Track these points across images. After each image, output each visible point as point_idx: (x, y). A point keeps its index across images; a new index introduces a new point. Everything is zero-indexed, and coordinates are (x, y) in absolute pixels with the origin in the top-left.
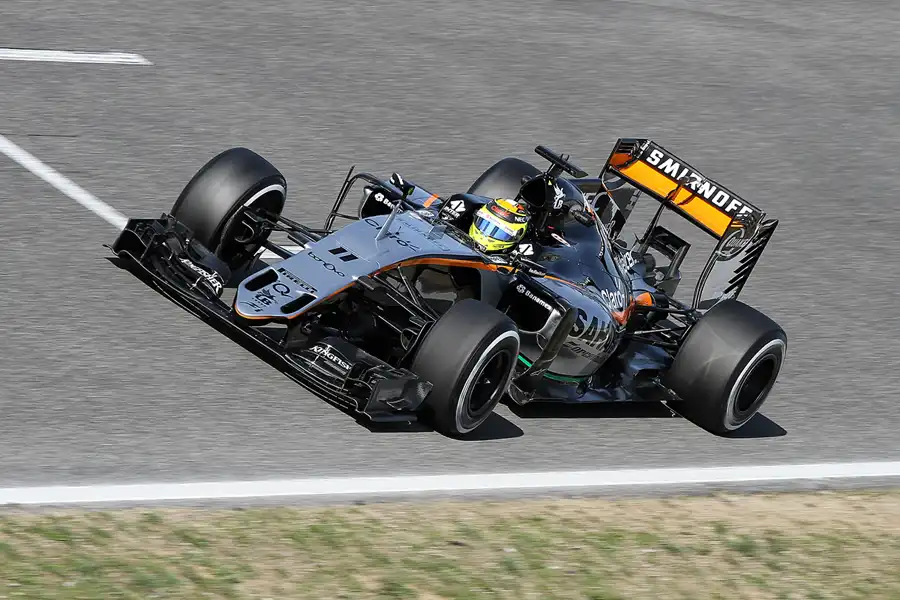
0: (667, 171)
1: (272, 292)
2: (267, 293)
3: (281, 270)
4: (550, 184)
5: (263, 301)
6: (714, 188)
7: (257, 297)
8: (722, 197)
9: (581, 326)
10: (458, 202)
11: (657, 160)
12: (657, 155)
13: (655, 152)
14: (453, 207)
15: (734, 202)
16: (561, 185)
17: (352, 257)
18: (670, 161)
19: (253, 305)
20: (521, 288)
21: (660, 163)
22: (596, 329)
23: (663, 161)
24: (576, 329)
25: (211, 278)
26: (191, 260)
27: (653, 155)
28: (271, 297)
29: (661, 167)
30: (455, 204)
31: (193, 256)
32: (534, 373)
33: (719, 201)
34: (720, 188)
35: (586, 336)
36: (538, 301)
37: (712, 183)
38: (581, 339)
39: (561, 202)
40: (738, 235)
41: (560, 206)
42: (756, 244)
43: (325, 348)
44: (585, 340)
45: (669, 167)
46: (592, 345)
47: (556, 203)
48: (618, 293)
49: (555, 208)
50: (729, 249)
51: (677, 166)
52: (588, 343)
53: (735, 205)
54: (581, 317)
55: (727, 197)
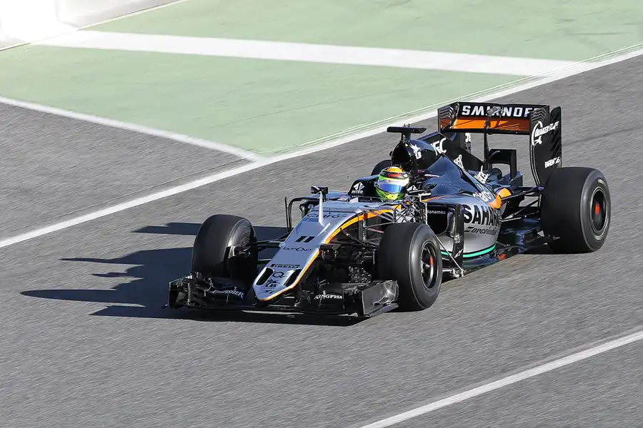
0: (477, 114)
1: (274, 279)
2: (271, 281)
3: (272, 266)
4: (407, 145)
5: (271, 286)
6: (511, 109)
7: (267, 286)
8: (518, 110)
9: (469, 214)
10: (358, 184)
11: (469, 111)
12: (467, 108)
13: (464, 107)
14: (356, 189)
15: (527, 109)
16: (414, 143)
17: (311, 238)
18: (476, 107)
19: (267, 291)
21: (471, 112)
22: (479, 213)
23: (472, 110)
24: (468, 217)
25: (234, 292)
26: (217, 289)
27: (464, 110)
28: (275, 282)
29: (473, 114)
30: (356, 186)
31: (218, 286)
32: (457, 256)
33: (518, 114)
34: (514, 106)
35: (476, 219)
36: (435, 212)
37: (508, 106)
38: (473, 222)
39: (419, 153)
40: (539, 127)
41: (420, 156)
42: (554, 128)
43: (322, 294)
44: (476, 222)
45: (478, 111)
46: (483, 223)
47: (416, 155)
48: (485, 192)
49: (417, 158)
50: (537, 138)
51: (482, 108)
52: (479, 223)
53: (529, 111)
54: (466, 209)
55: (521, 109)
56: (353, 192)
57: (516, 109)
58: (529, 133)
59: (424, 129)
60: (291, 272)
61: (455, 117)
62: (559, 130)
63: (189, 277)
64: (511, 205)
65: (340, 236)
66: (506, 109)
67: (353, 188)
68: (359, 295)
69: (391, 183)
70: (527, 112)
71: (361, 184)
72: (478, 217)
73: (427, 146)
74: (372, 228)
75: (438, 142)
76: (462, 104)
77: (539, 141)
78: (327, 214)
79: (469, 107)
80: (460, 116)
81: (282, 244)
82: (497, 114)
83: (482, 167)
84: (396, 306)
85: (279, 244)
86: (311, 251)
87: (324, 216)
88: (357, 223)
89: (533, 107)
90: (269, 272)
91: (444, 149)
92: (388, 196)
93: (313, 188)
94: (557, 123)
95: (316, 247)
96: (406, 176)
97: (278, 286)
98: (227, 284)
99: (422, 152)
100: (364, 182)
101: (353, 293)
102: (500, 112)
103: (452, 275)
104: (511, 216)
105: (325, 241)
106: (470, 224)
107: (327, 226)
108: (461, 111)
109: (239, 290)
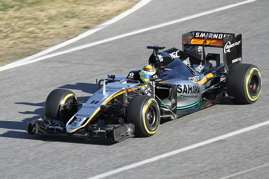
0: (202, 37)
1: (76, 122)
3: (77, 115)
4: (155, 55)
5: (74, 126)
6: (217, 35)
7: (72, 125)
8: (221, 36)
9: (181, 89)
10: (131, 73)
11: (198, 35)
12: (198, 34)
13: (197, 33)
14: (130, 75)
15: (225, 35)
16: (160, 54)
17: (98, 102)
18: (202, 34)
19: (71, 128)
20: (158, 87)
21: (199, 36)
22: (186, 88)
23: (200, 35)
24: (180, 91)
25: (59, 127)
26: (52, 126)
27: (197, 34)
28: (76, 124)
29: (200, 37)
31: (53, 124)
32: (173, 109)
33: (220, 37)
34: (219, 34)
35: (184, 91)
36: (164, 88)
37: (216, 34)
38: (183, 93)
39: (162, 59)
40: (228, 44)
41: (162, 60)
42: (238, 44)
43: (98, 129)
44: (185, 93)
45: (202, 35)
46: (188, 93)
47: (160, 60)
48: (196, 76)
49: (161, 61)
50: (228, 49)
51: (204, 34)
52: (187, 93)
53: (226, 36)
54: (179, 87)
55: (222, 35)
56: (129, 77)
57: (220, 35)
58: (223, 47)
59: (164, 48)
60: (85, 119)
61: (192, 38)
62: (240, 45)
63: (39, 120)
64: (215, 81)
65: (112, 101)
66: (215, 35)
67: (129, 75)
68: (112, 131)
69: (147, 74)
70: (224, 36)
71: (133, 73)
72: (185, 90)
73: (167, 55)
74: (130, 96)
75: (175, 52)
76: (196, 32)
77: (229, 51)
78: (108, 89)
79: (199, 33)
80: (195, 38)
81: (84, 104)
82: (211, 37)
83: (201, 63)
84: (133, 135)
85: (82, 104)
86: (96, 108)
87: (107, 91)
88: (123, 94)
89: (227, 34)
90: (75, 118)
91: (178, 56)
92: (145, 80)
93: (108, 75)
94: (239, 42)
95: (99, 106)
96: (154, 70)
97: (77, 125)
98: (57, 123)
99: (164, 58)
100: (134, 72)
101: (110, 130)
102: (212, 36)
103: (171, 118)
104: (213, 86)
105: (104, 103)
106: (181, 94)
107: (107, 96)
108: (195, 35)
109: (61, 126)
